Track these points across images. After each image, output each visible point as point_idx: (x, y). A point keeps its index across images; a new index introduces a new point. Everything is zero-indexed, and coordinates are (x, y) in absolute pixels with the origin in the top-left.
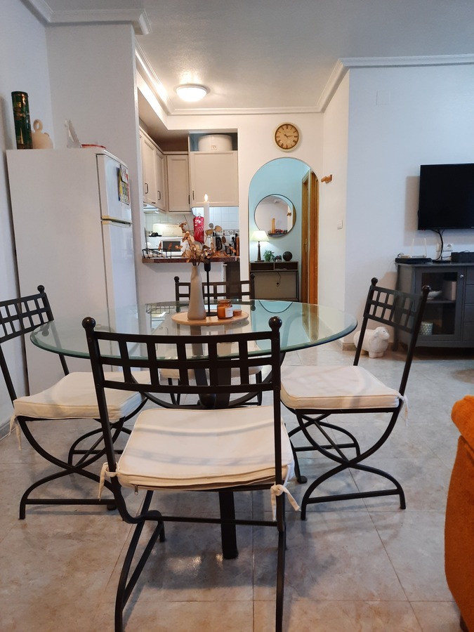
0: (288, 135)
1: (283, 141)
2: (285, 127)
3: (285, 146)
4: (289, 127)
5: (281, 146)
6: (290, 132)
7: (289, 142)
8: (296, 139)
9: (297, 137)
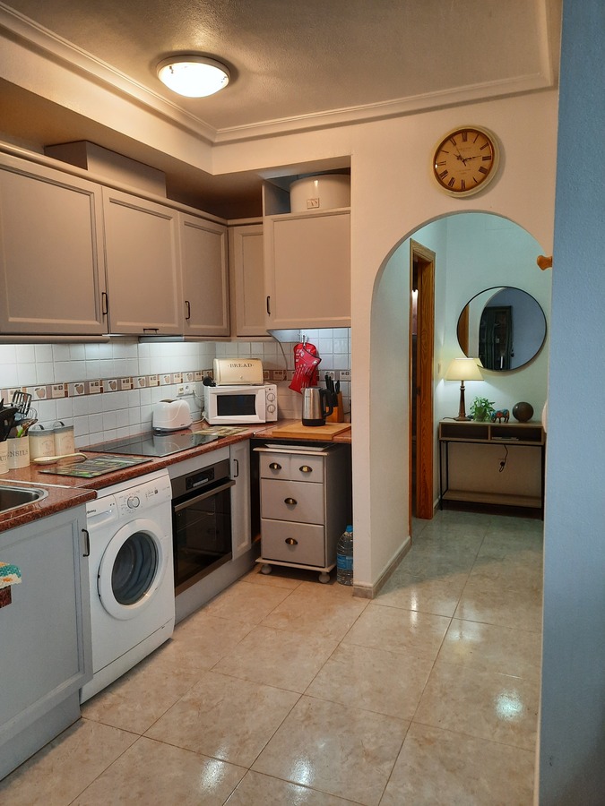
0: (465, 156)
1: (455, 169)
2: (458, 139)
3: (457, 185)
4: (470, 136)
5: (449, 186)
6: (472, 148)
7: (470, 172)
8: (486, 164)
9: (490, 158)
